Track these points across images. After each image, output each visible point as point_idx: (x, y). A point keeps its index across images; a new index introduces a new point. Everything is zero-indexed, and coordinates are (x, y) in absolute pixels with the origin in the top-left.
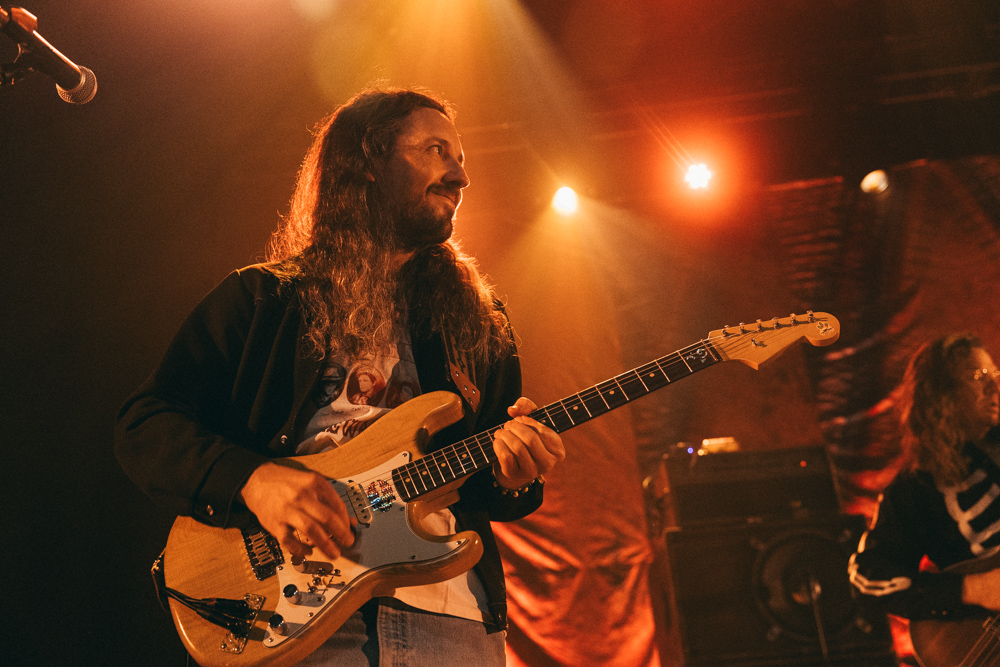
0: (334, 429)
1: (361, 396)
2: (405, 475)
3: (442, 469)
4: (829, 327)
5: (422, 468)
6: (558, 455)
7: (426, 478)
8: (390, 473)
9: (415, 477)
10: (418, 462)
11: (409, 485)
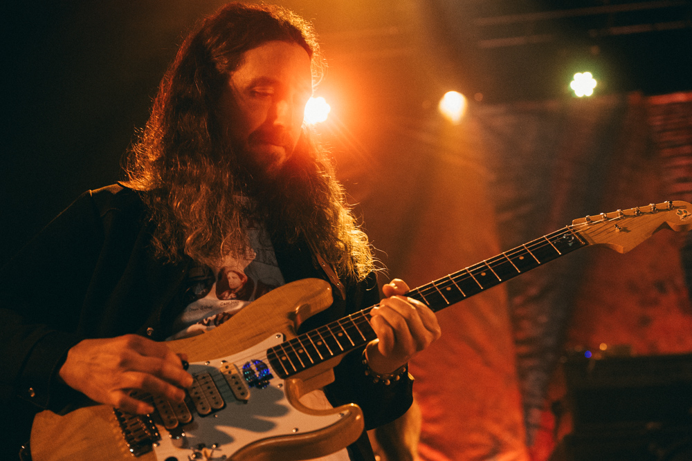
0: (206, 322)
1: (230, 293)
2: (281, 353)
3: (319, 347)
4: (688, 213)
5: (297, 346)
6: (433, 332)
7: (303, 356)
8: (265, 352)
9: (292, 355)
10: (292, 341)
11: (286, 363)
